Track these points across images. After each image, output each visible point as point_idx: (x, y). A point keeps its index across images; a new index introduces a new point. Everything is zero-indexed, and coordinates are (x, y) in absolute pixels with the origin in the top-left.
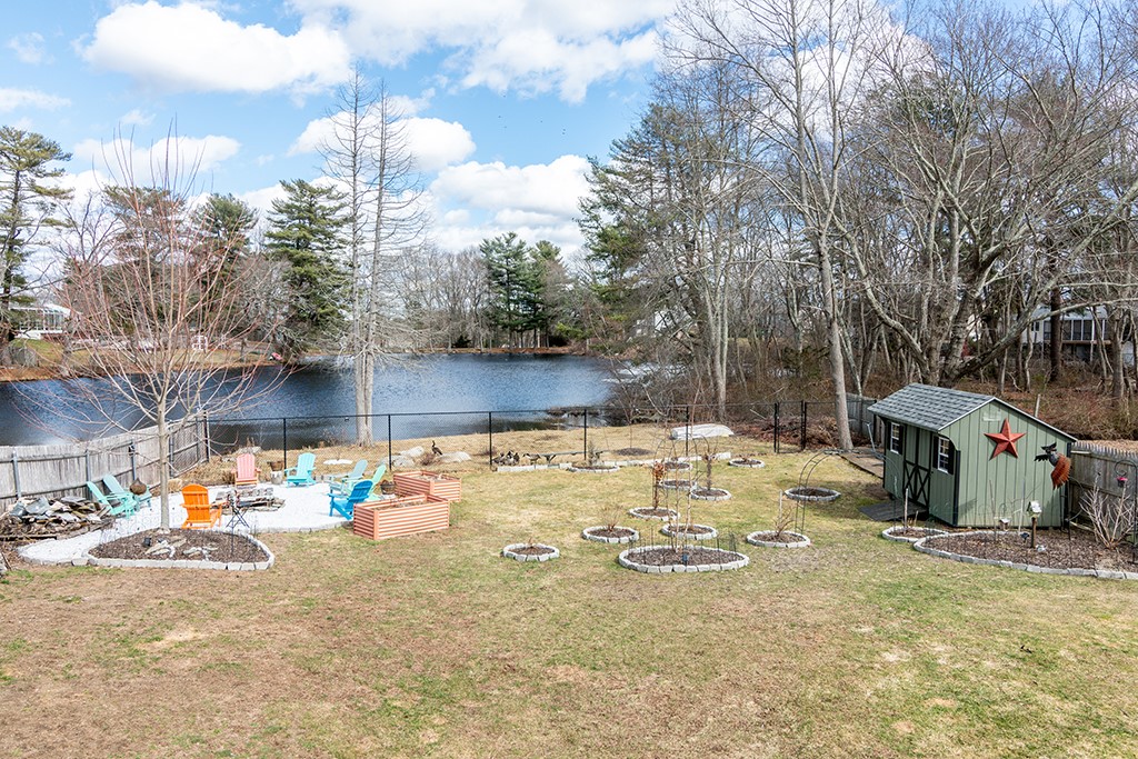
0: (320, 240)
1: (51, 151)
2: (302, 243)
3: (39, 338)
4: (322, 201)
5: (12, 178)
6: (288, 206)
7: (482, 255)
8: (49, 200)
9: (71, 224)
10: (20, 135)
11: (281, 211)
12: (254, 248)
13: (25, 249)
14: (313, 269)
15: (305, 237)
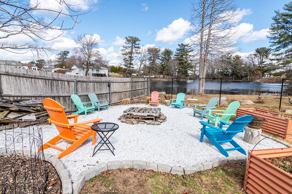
0: (185, 56)
1: (138, 40)
2: (182, 56)
3: (136, 75)
4: (186, 47)
5: (131, 45)
6: (179, 49)
7: (221, 59)
8: (137, 49)
9: (140, 53)
10: (133, 37)
11: (178, 51)
12: (172, 59)
13: (133, 58)
14: (183, 61)
15: (182, 55)
